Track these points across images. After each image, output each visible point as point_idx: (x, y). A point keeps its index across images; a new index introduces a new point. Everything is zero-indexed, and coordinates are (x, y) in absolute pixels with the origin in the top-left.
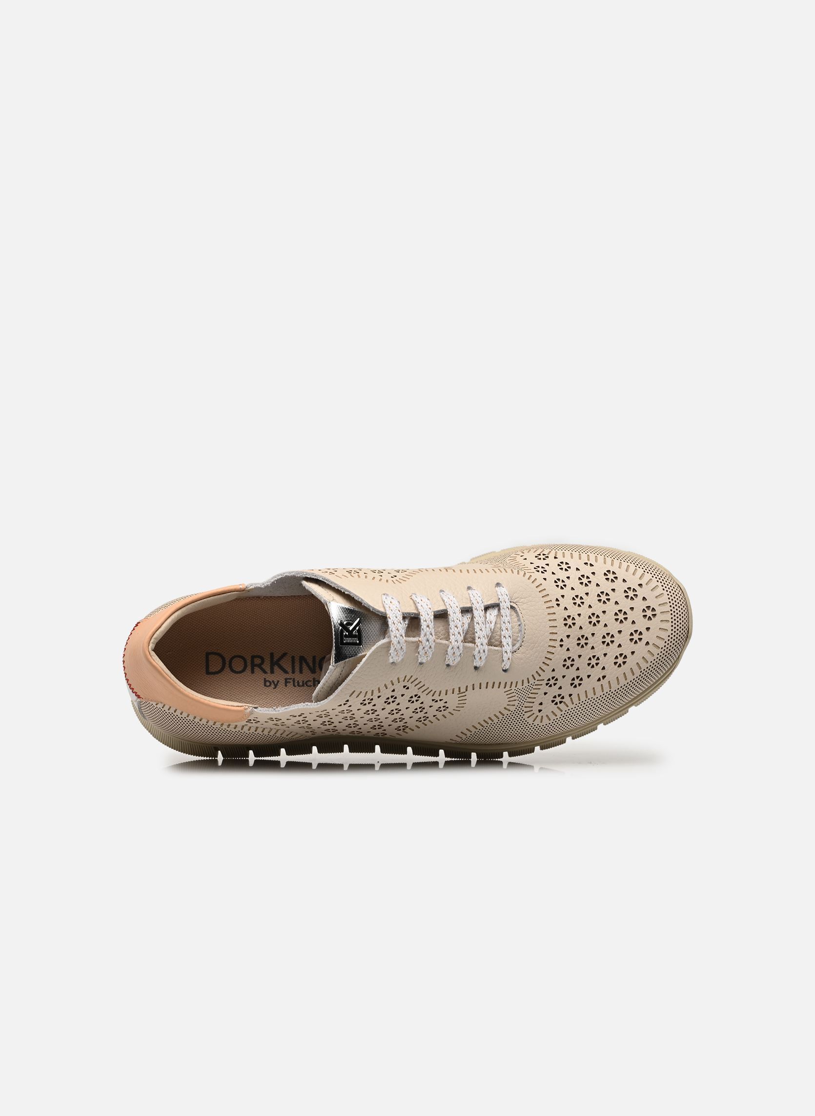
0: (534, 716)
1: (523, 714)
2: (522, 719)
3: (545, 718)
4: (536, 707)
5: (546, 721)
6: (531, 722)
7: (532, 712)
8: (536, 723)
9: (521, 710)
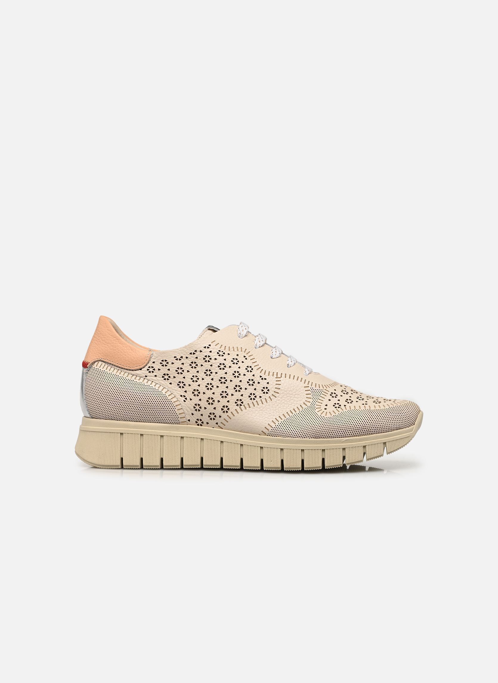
0: (321, 411)
1: (315, 409)
2: (314, 412)
3: (328, 413)
4: (323, 407)
5: (329, 415)
6: (319, 415)
7: (320, 409)
8: (322, 415)
9: (314, 407)
